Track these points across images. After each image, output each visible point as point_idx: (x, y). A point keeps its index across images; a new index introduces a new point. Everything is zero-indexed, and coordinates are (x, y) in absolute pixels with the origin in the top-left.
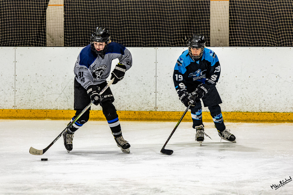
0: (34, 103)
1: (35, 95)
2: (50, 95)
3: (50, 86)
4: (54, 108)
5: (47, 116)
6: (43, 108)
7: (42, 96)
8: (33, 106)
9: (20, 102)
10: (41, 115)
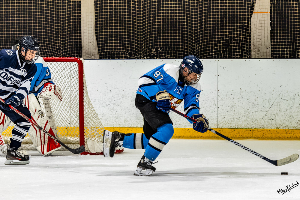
0: (239, 121)
1: (239, 113)
2: (256, 112)
3: (256, 103)
4: (260, 126)
5: (253, 136)
6: (248, 126)
7: (248, 114)
8: (237, 125)
9: (223, 120)
10: (247, 134)
